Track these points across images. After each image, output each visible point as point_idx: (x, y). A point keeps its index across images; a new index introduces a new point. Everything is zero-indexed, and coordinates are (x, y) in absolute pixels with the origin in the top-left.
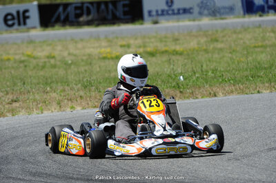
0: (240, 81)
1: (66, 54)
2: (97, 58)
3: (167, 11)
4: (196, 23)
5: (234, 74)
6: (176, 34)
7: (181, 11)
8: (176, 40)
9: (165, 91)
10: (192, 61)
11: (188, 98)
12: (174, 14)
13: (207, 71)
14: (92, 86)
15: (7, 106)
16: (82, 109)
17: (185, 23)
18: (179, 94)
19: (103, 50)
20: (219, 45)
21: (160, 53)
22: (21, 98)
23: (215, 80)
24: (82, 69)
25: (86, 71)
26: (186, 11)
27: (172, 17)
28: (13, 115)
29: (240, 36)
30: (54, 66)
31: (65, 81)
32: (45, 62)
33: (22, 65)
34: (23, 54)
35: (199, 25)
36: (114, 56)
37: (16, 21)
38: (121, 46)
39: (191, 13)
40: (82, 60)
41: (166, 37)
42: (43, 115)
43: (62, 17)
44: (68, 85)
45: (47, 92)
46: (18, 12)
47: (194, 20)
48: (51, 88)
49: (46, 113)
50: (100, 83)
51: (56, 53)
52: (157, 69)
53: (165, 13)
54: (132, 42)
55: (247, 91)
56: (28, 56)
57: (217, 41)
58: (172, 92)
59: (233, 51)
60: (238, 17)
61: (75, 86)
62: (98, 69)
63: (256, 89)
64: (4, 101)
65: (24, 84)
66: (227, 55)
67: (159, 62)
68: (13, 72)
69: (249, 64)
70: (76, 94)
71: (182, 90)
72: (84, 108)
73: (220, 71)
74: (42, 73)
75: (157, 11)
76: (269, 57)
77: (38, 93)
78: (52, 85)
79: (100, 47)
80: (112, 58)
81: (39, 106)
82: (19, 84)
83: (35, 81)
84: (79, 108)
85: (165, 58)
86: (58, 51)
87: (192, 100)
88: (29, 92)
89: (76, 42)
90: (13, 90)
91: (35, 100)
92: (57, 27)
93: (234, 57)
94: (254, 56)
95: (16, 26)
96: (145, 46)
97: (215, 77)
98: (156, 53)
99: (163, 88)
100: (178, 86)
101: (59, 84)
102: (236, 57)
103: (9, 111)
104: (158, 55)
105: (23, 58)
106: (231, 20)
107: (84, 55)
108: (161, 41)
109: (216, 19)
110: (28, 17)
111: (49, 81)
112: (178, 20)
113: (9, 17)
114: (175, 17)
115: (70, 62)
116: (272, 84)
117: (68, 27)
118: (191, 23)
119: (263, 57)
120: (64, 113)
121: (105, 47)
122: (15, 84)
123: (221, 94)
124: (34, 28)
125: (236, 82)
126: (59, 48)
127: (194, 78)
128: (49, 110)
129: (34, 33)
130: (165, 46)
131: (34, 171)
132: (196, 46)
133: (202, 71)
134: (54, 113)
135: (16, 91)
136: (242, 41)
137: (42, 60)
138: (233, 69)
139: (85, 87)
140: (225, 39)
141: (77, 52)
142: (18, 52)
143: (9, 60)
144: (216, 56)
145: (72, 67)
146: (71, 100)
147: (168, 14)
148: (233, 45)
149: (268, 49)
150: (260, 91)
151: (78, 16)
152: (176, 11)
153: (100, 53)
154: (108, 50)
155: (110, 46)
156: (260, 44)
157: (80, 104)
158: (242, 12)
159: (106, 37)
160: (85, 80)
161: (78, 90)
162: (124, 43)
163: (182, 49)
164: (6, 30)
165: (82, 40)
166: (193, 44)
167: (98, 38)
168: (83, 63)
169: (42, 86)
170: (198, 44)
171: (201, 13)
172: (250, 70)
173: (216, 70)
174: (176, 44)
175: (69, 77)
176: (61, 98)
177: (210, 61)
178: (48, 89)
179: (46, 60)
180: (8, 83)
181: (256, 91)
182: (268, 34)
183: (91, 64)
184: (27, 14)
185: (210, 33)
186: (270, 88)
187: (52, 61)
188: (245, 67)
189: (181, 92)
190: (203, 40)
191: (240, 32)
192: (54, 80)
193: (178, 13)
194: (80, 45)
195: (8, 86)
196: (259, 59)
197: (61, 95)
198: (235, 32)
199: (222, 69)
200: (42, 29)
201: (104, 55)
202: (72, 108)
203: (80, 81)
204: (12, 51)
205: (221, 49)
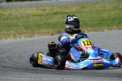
0: (95, 26)
1: (17, 13)
5: (92, 23)
6: (66, 5)
8: (66, 7)
9: (61, 30)
14: (29, 28)
16: (24, 38)
19: (34, 12)
20: (86, 10)
23: (84, 25)
24: (25, 20)
25: (26, 21)
29: (95, 6)
30: (12, 19)
32: (8, 17)
36: (38, 14)
38: (42, 10)
40: (25, 16)
41: (62, 6)
42: (7, 40)
44: (18, 27)
45: (9, 30)
48: (11, 28)
49: (8, 40)
50: (32, 26)
51: (13, 13)
52: (58, 20)
54: (47, 8)
55: (98, 30)
57: (84, 8)
61: (21, 28)
62: (32, 20)
63: (102, 29)
69: (99, 18)
72: (25, 38)
73: (86, 21)
74: (6, 22)
76: (107, 15)
77: (5, 31)
78: (11, 27)
79: (32, 10)
80: (38, 15)
81: (5, 36)
83: (3, 25)
84: (23, 38)
85: (61, 15)
86: (14, 12)
88: (1, 30)
89: (22, 8)
91: (3, 34)
93: (92, 15)
94: (101, 15)
96: (52, 10)
99: (61, 29)
101: (14, 27)
107: (25, 14)
108: (59, 8)
111: (10, 25)
115: (19, 17)
116: (109, 27)
117: (18, 1)
119: (105, 15)
120: (16, 40)
121: (35, 10)
123: (86, 31)
124: (3, 2)
126: (14, 11)
128: (10, 38)
131: (3, 65)
134: (12, 40)
138: (92, 20)
139: (26, 28)
141: (22, 12)
144: (84, 14)
145: (20, 19)
146: (19, 34)
149: (107, 12)
150: (104, 30)
153: (32, 13)
154: (36, 12)
155: (37, 10)
156: (103, 9)
157: (24, 36)
159: (35, 6)
160: (26, 25)
161: (23, 30)
162: (43, 8)
163: (69, 12)
165: (24, 7)
166: (74, 9)
167: (31, 6)
169: (7, 28)
172: (99, 21)
173: (84, 21)
175: (19, 24)
178: (10, 29)
179: (9, 16)
181: (102, 30)
182: (107, 5)
183: (28, 18)
185: (81, 4)
186: (108, 29)
187: (11, 17)
188: (97, 19)
190: (78, 7)
191: (95, 4)
192: (12, 25)
194: (23, 10)
196: (103, 16)
197: (15, 32)
198: (92, 4)
199: (87, 21)
201: (34, 14)
202: (20, 37)
205: (86, 12)
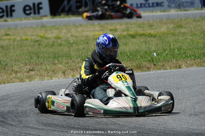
2: (92, 38)
3: (144, 4)
4: (166, 13)
7: (155, 5)
10: (162, 42)
11: (160, 69)
12: (149, 6)
13: (174, 49)
15: (25, 74)
17: (158, 13)
18: (153, 66)
21: (139, 35)
22: (36, 68)
26: (158, 4)
27: (148, 8)
28: (30, 81)
31: (69, 56)
33: (36, 44)
34: (38, 36)
35: (168, 15)
37: (32, 11)
39: (162, 6)
43: (67, 8)
46: (34, 4)
47: (164, 11)
53: (143, 5)
56: (41, 37)
58: (148, 65)
59: (193, 35)
60: (197, 9)
64: (24, 70)
65: (38, 57)
66: (189, 37)
67: (138, 42)
68: (30, 49)
70: (77, 65)
71: (155, 63)
75: (137, 4)
82: (34, 58)
87: (162, 71)
90: (30, 62)
92: (62, 16)
95: (32, 15)
97: (180, 54)
98: (136, 35)
100: (152, 60)
102: (196, 39)
103: (27, 78)
104: (138, 37)
105: (37, 39)
106: (192, 12)
109: (181, 11)
110: (41, 8)
112: (153, 12)
113: (27, 8)
114: (151, 9)
118: (162, 13)
122: (31, 58)
125: (195, 57)
127: (165, 54)
129: (45, 20)
130: (143, 30)
132: (166, 31)
133: (170, 49)
135: (33, 62)
136: (200, 27)
137: (52, 40)
140: (187, 25)
142: (34, 34)
143: (27, 40)
147: (145, 6)
148: (193, 30)
151: (78, 7)
152: (151, 5)
158: (200, 6)
164: (25, 18)
168: (82, 43)
170: (167, 29)
171: (169, 6)
174: (151, 29)
176: (65, 68)
177: (176, 42)
180: (26, 57)
184: (41, 6)
189: (154, 65)
193: (153, 6)
195: (27, 60)
200: (51, 17)
203: (79, 56)
204: (29, 33)
